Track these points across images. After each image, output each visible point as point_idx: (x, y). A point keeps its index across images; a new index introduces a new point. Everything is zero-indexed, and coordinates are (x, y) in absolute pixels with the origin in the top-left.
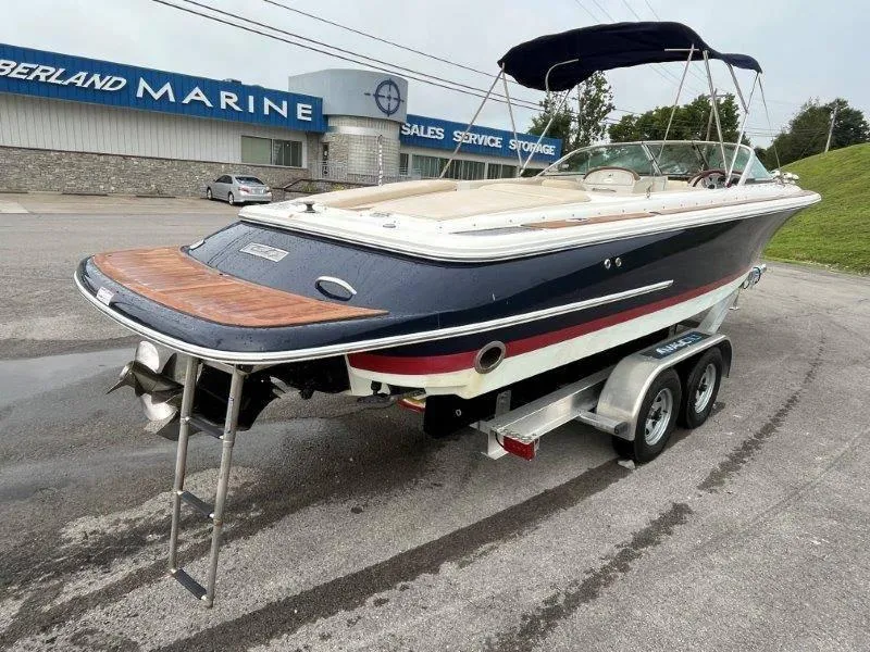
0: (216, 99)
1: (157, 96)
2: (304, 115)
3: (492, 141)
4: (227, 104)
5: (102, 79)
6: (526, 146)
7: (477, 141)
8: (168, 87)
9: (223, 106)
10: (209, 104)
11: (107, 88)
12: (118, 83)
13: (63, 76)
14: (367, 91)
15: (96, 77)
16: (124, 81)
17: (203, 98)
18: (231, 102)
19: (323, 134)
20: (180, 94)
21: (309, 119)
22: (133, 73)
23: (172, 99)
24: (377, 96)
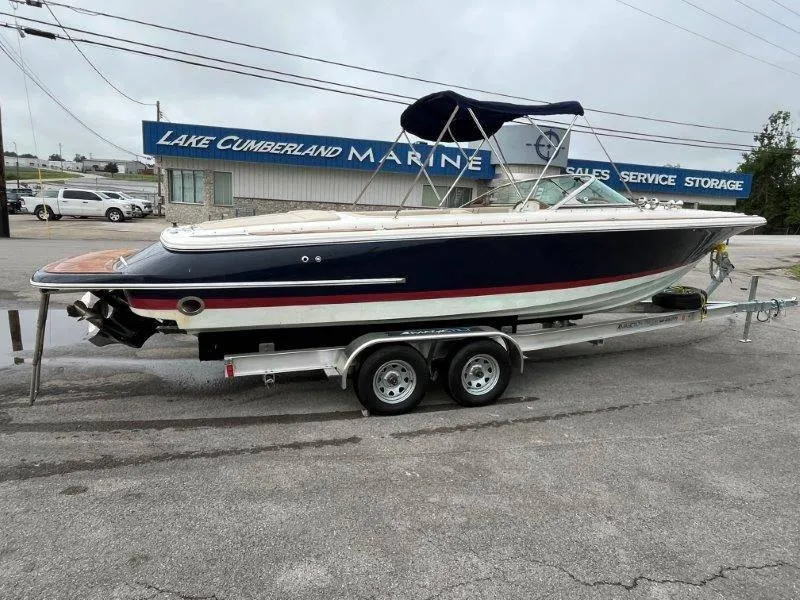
0: (404, 158)
1: (361, 159)
2: (474, 165)
3: (664, 179)
4: (412, 161)
5: (326, 149)
6: (706, 183)
7: (646, 180)
8: (370, 152)
9: (410, 163)
10: (399, 162)
11: (328, 155)
12: (336, 151)
13: (301, 150)
14: (528, 142)
15: (322, 148)
16: (340, 150)
17: (395, 157)
18: (415, 159)
19: (490, 180)
20: (377, 156)
21: (479, 169)
22: (346, 143)
23: (372, 160)
24: (537, 145)
